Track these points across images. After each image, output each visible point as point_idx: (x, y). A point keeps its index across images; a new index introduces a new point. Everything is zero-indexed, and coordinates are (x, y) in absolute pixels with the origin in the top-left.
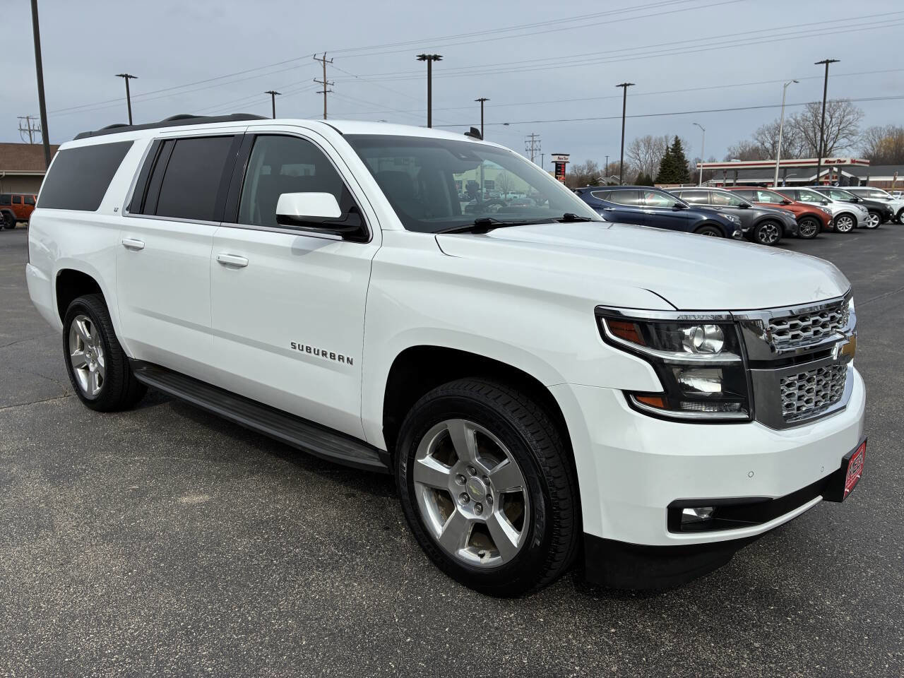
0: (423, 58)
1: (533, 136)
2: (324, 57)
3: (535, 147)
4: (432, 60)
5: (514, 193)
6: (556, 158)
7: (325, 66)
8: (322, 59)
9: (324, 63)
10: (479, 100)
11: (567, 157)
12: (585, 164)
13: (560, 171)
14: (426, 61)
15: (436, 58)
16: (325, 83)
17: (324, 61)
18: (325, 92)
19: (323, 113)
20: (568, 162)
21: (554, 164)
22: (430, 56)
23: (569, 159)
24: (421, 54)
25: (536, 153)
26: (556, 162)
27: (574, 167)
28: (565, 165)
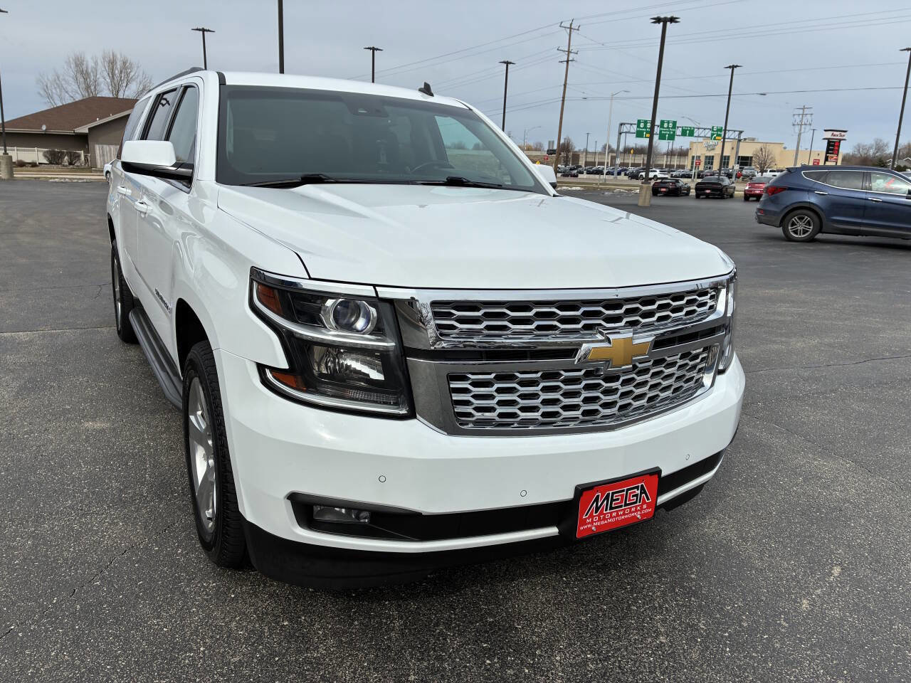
0: (658, 20)
1: (804, 108)
2: (571, 25)
3: (805, 121)
4: (668, 23)
5: (774, 171)
6: (829, 135)
7: (570, 33)
8: (569, 26)
9: (570, 31)
10: (730, 67)
11: (843, 133)
12: (873, 142)
13: (832, 150)
14: (662, 24)
15: (673, 20)
16: (569, 52)
17: (571, 28)
18: (568, 61)
19: (563, 83)
20: (844, 140)
21: (827, 141)
22: (665, 18)
23: (846, 136)
24: (656, 16)
25: (805, 128)
26: (828, 139)
27: (859, 145)
28: (840, 142)
